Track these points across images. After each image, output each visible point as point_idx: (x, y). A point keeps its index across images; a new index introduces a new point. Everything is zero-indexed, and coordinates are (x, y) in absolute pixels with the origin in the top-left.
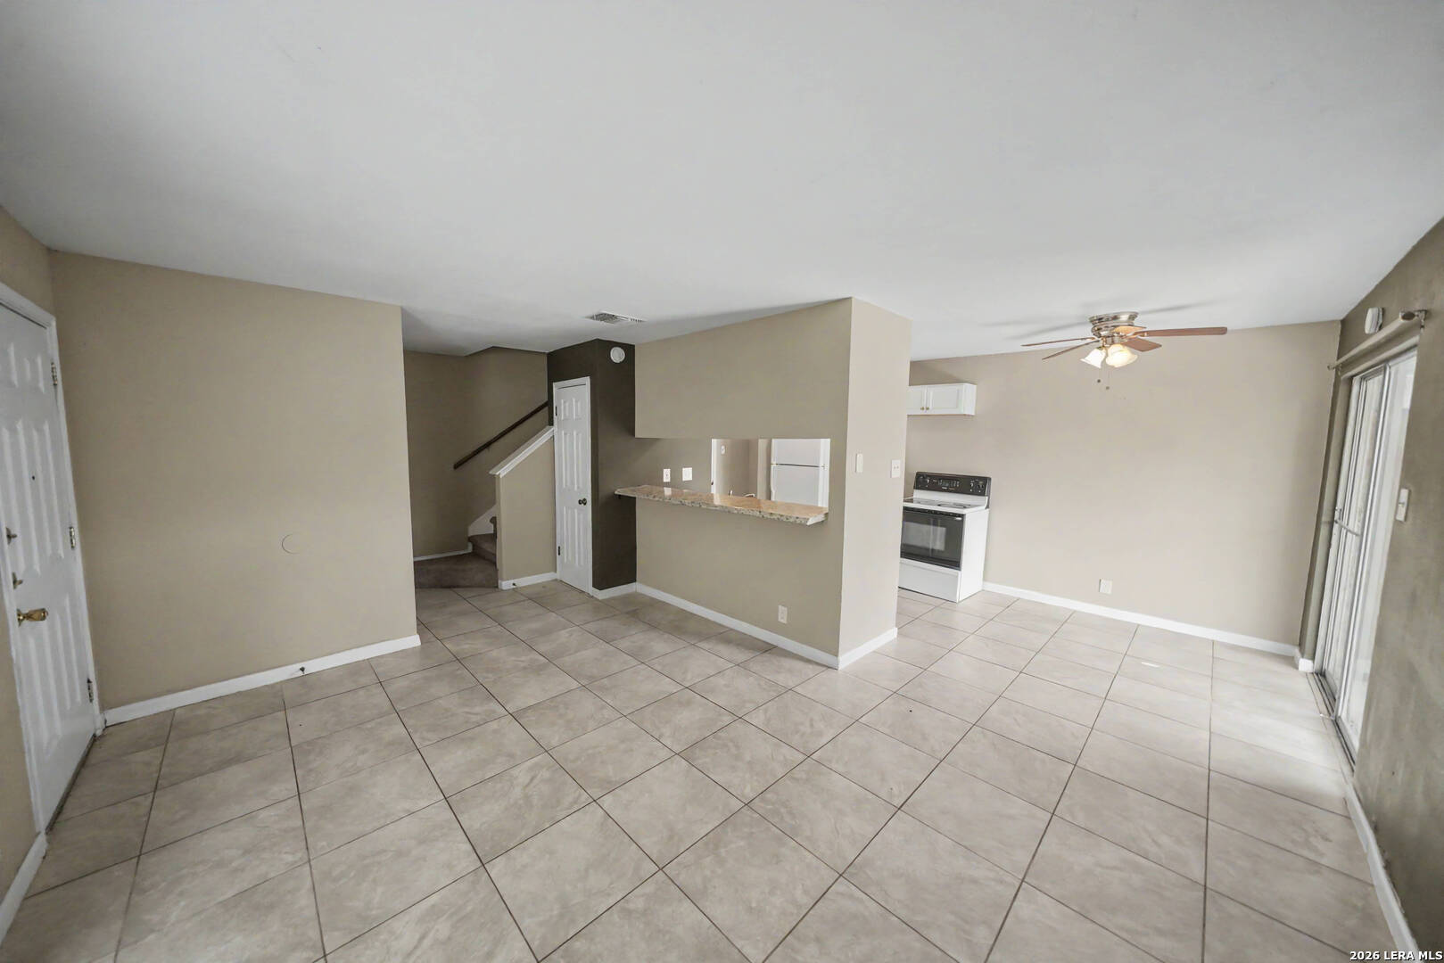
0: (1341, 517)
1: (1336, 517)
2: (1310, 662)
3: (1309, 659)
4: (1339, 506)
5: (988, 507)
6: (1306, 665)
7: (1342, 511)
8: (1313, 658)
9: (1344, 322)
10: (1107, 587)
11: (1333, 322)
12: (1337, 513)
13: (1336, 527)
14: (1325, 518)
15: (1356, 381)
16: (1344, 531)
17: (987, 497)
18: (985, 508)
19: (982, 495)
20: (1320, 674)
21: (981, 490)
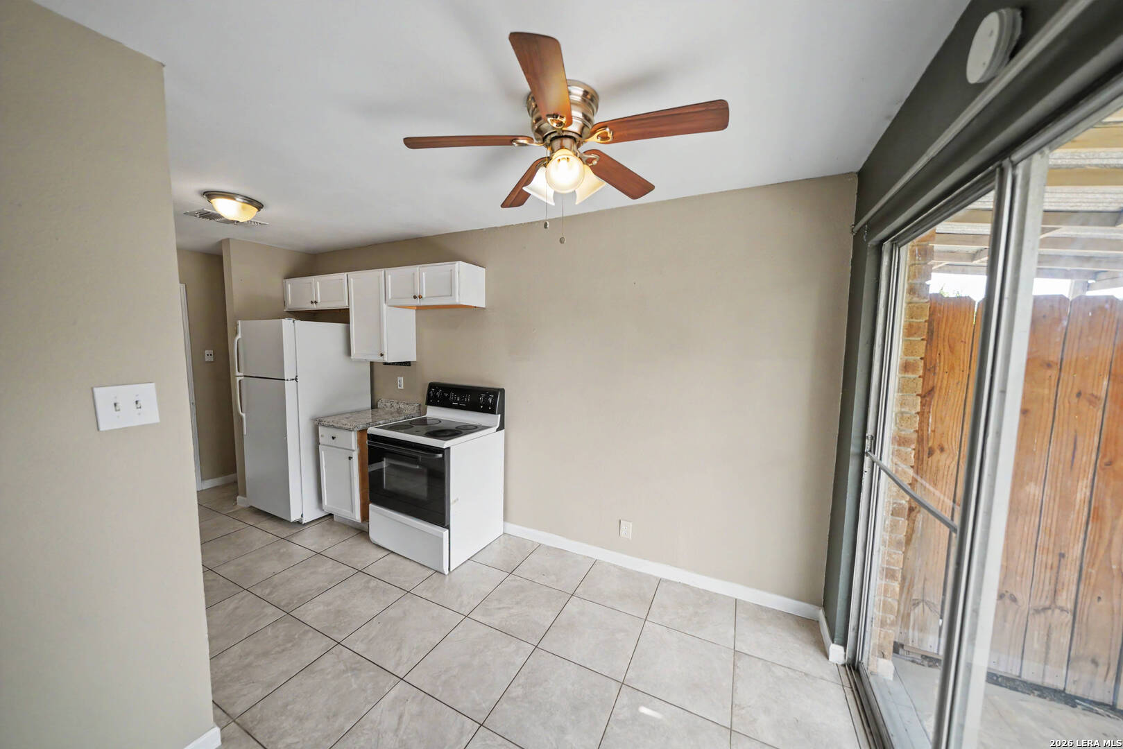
0: (873, 449)
1: (867, 450)
2: (842, 648)
3: (841, 645)
4: (870, 433)
5: (502, 427)
6: (837, 653)
7: (874, 438)
8: (844, 644)
9: (861, 174)
10: (627, 529)
11: (848, 174)
12: (868, 442)
13: (867, 460)
14: (854, 449)
15: (887, 244)
16: (876, 468)
17: (499, 415)
18: (498, 430)
19: (493, 412)
20: (853, 667)
21: (491, 406)
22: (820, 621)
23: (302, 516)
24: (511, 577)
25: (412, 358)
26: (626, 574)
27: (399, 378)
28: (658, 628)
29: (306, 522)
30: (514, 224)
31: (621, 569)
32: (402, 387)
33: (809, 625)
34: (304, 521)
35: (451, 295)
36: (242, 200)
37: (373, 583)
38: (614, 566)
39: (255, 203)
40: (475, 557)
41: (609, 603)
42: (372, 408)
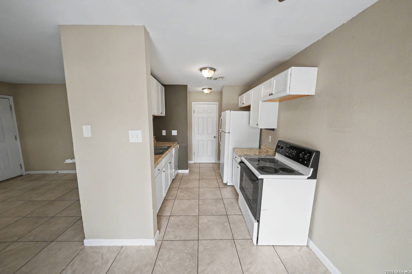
17: (312, 169)
18: (308, 178)
19: (307, 165)
21: (307, 161)
23: (227, 182)
25: (275, 127)
27: (269, 136)
29: (228, 185)
32: (270, 141)
34: (228, 184)
36: (209, 69)
37: (227, 224)
39: (213, 69)
40: (276, 247)
42: (259, 148)
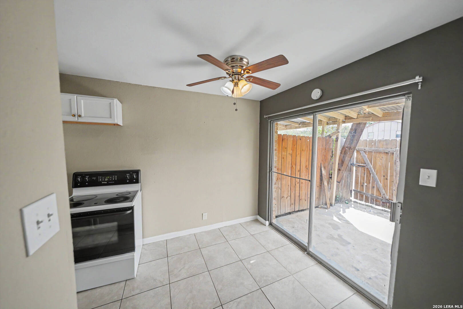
1: (270, 170)
4: (271, 166)
6: (267, 223)
8: (268, 220)
9: (261, 102)
10: (205, 216)
13: (271, 173)
15: (272, 122)
17: (140, 184)
19: (137, 182)
20: (271, 224)
21: (135, 179)
22: (258, 219)
24: (169, 258)
26: (208, 233)
28: (233, 241)
30: (143, 85)
31: (205, 232)
33: (257, 221)
35: (111, 118)
38: (202, 232)
41: (213, 244)
